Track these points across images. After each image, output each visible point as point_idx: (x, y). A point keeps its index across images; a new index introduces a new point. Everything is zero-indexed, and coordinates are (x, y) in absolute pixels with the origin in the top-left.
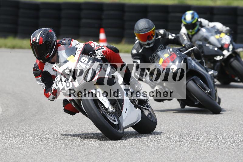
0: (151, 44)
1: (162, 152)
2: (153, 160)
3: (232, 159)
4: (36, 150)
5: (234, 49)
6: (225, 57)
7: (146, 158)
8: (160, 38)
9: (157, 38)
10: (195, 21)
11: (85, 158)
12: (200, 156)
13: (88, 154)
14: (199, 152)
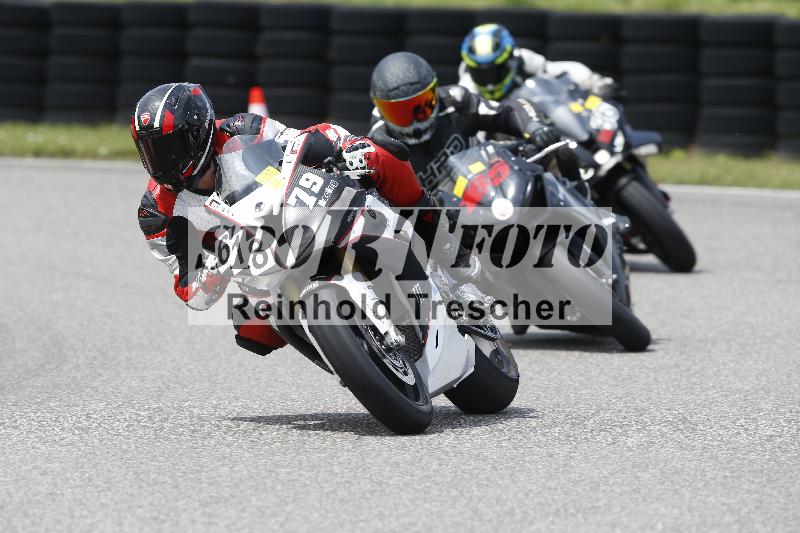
0: (425, 131)
1: (454, 493)
2: (424, 518)
3: (682, 514)
4: (40, 488)
5: (628, 146)
6: (603, 172)
7: (404, 515)
8: (452, 113)
9: (441, 114)
10: (505, 55)
11: (203, 514)
12: (578, 506)
13: (209, 500)
14: (574, 493)
